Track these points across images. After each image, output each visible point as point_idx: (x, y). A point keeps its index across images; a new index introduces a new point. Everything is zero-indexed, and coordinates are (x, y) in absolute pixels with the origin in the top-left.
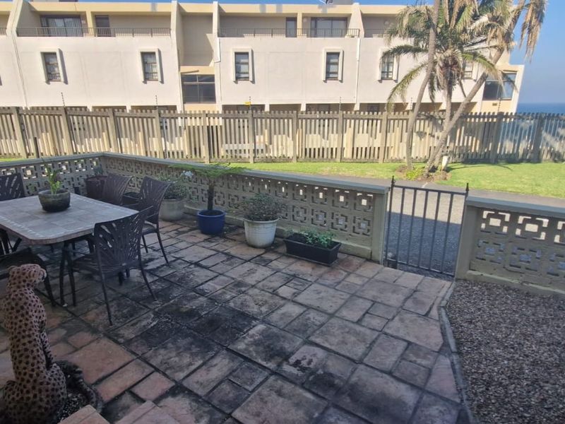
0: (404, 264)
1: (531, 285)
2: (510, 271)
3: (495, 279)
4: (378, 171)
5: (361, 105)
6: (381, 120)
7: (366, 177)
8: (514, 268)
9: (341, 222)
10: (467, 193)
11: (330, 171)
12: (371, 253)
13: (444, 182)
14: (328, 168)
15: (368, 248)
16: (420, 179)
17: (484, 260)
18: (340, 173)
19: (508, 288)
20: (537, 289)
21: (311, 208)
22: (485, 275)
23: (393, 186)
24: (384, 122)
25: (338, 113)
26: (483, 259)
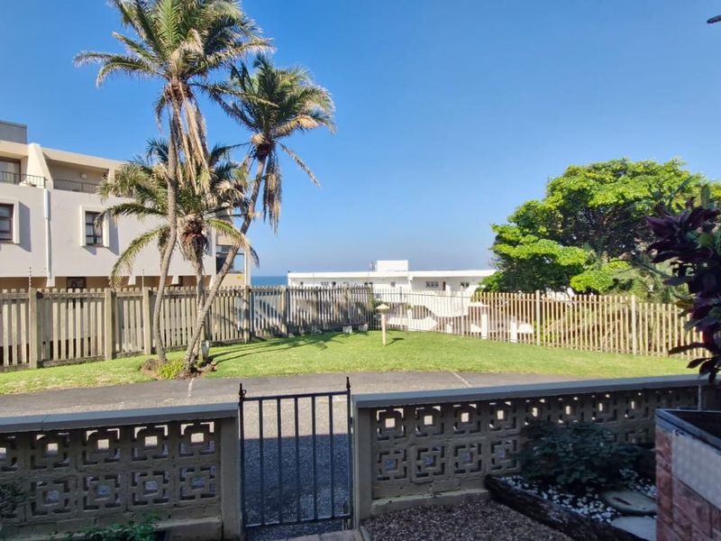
0: (274, 525)
1: (443, 494)
2: (420, 484)
3: (407, 502)
4: (114, 373)
5: (58, 279)
6: (103, 300)
7: (100, 385)
8: (423, 479)
9: (151, 485)
10: (349, 390)
11: (27, 387)
12: (223, 527)
13: (213, 374)
14: (22, 383)
15: (215, 520)
16: (182, 375)
17: (388, 478)
18: (49, 388)
19: (424, 509)
20: (452, 497)
21: (80, 476)
22: (394, 500)
23: (243, 399)
24: (108, 303)
25: (27, 291)
26: (385, 479)
